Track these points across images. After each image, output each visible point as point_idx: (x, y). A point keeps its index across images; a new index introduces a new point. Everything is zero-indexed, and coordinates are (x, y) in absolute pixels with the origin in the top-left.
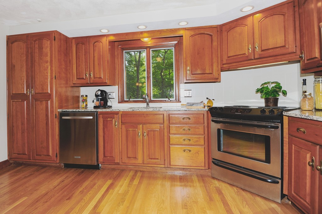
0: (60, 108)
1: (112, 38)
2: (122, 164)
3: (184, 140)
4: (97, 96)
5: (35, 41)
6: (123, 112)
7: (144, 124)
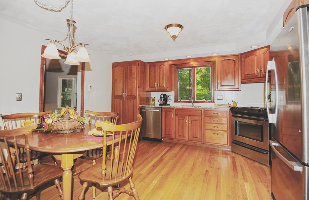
0: (140, 105)
1: (171, 63)
2: (176, 139)
3: (214, 127)
4: (161, 98)
5: (128, 66)
6: (176, 108)
7: (189, 116)
